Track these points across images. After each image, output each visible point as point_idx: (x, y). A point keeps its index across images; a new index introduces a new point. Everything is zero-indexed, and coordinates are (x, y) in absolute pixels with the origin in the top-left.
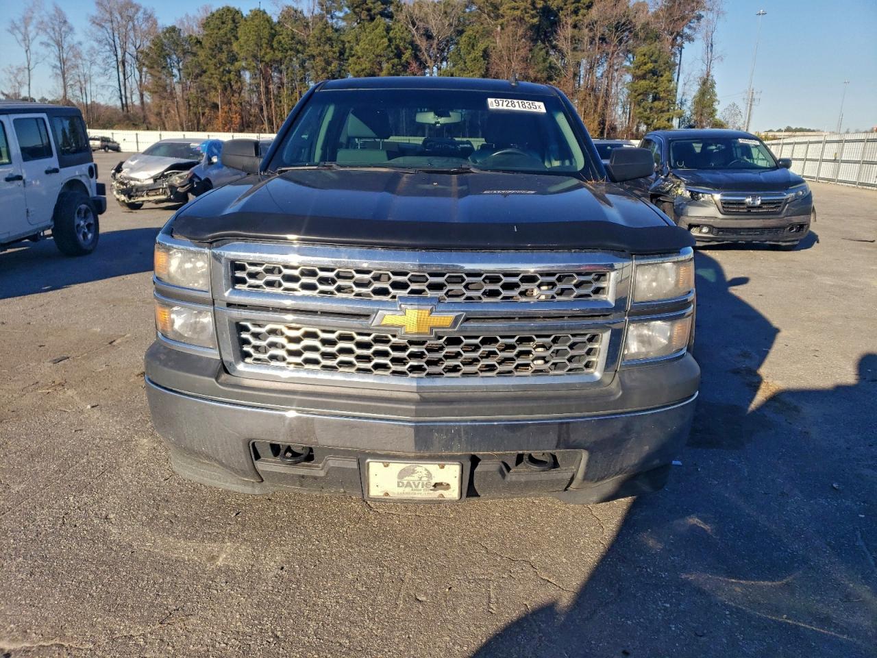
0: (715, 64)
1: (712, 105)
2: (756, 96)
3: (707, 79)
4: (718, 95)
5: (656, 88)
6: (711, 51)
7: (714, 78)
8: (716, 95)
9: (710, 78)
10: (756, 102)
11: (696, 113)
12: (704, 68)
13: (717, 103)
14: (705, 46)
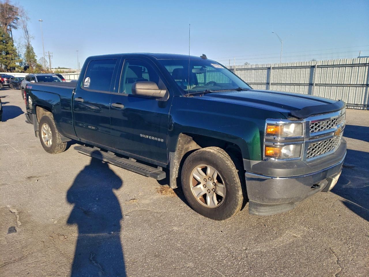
0: (31, 40)
1: (34, 57)
2: (51, 55)
3: (29, 46)
4: (35, 53)
5: (6, 49)
6: (28, 34)
7: (32, 46)
8: (34, 53)
9: (30, 46)
10: (51, 57)
11: (27, 61)
12: (26, 41)
13: (36, 57)
14: (24, 32)
